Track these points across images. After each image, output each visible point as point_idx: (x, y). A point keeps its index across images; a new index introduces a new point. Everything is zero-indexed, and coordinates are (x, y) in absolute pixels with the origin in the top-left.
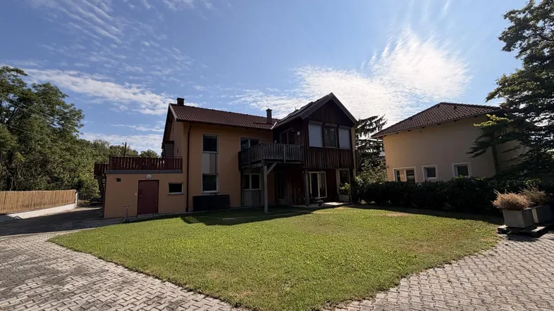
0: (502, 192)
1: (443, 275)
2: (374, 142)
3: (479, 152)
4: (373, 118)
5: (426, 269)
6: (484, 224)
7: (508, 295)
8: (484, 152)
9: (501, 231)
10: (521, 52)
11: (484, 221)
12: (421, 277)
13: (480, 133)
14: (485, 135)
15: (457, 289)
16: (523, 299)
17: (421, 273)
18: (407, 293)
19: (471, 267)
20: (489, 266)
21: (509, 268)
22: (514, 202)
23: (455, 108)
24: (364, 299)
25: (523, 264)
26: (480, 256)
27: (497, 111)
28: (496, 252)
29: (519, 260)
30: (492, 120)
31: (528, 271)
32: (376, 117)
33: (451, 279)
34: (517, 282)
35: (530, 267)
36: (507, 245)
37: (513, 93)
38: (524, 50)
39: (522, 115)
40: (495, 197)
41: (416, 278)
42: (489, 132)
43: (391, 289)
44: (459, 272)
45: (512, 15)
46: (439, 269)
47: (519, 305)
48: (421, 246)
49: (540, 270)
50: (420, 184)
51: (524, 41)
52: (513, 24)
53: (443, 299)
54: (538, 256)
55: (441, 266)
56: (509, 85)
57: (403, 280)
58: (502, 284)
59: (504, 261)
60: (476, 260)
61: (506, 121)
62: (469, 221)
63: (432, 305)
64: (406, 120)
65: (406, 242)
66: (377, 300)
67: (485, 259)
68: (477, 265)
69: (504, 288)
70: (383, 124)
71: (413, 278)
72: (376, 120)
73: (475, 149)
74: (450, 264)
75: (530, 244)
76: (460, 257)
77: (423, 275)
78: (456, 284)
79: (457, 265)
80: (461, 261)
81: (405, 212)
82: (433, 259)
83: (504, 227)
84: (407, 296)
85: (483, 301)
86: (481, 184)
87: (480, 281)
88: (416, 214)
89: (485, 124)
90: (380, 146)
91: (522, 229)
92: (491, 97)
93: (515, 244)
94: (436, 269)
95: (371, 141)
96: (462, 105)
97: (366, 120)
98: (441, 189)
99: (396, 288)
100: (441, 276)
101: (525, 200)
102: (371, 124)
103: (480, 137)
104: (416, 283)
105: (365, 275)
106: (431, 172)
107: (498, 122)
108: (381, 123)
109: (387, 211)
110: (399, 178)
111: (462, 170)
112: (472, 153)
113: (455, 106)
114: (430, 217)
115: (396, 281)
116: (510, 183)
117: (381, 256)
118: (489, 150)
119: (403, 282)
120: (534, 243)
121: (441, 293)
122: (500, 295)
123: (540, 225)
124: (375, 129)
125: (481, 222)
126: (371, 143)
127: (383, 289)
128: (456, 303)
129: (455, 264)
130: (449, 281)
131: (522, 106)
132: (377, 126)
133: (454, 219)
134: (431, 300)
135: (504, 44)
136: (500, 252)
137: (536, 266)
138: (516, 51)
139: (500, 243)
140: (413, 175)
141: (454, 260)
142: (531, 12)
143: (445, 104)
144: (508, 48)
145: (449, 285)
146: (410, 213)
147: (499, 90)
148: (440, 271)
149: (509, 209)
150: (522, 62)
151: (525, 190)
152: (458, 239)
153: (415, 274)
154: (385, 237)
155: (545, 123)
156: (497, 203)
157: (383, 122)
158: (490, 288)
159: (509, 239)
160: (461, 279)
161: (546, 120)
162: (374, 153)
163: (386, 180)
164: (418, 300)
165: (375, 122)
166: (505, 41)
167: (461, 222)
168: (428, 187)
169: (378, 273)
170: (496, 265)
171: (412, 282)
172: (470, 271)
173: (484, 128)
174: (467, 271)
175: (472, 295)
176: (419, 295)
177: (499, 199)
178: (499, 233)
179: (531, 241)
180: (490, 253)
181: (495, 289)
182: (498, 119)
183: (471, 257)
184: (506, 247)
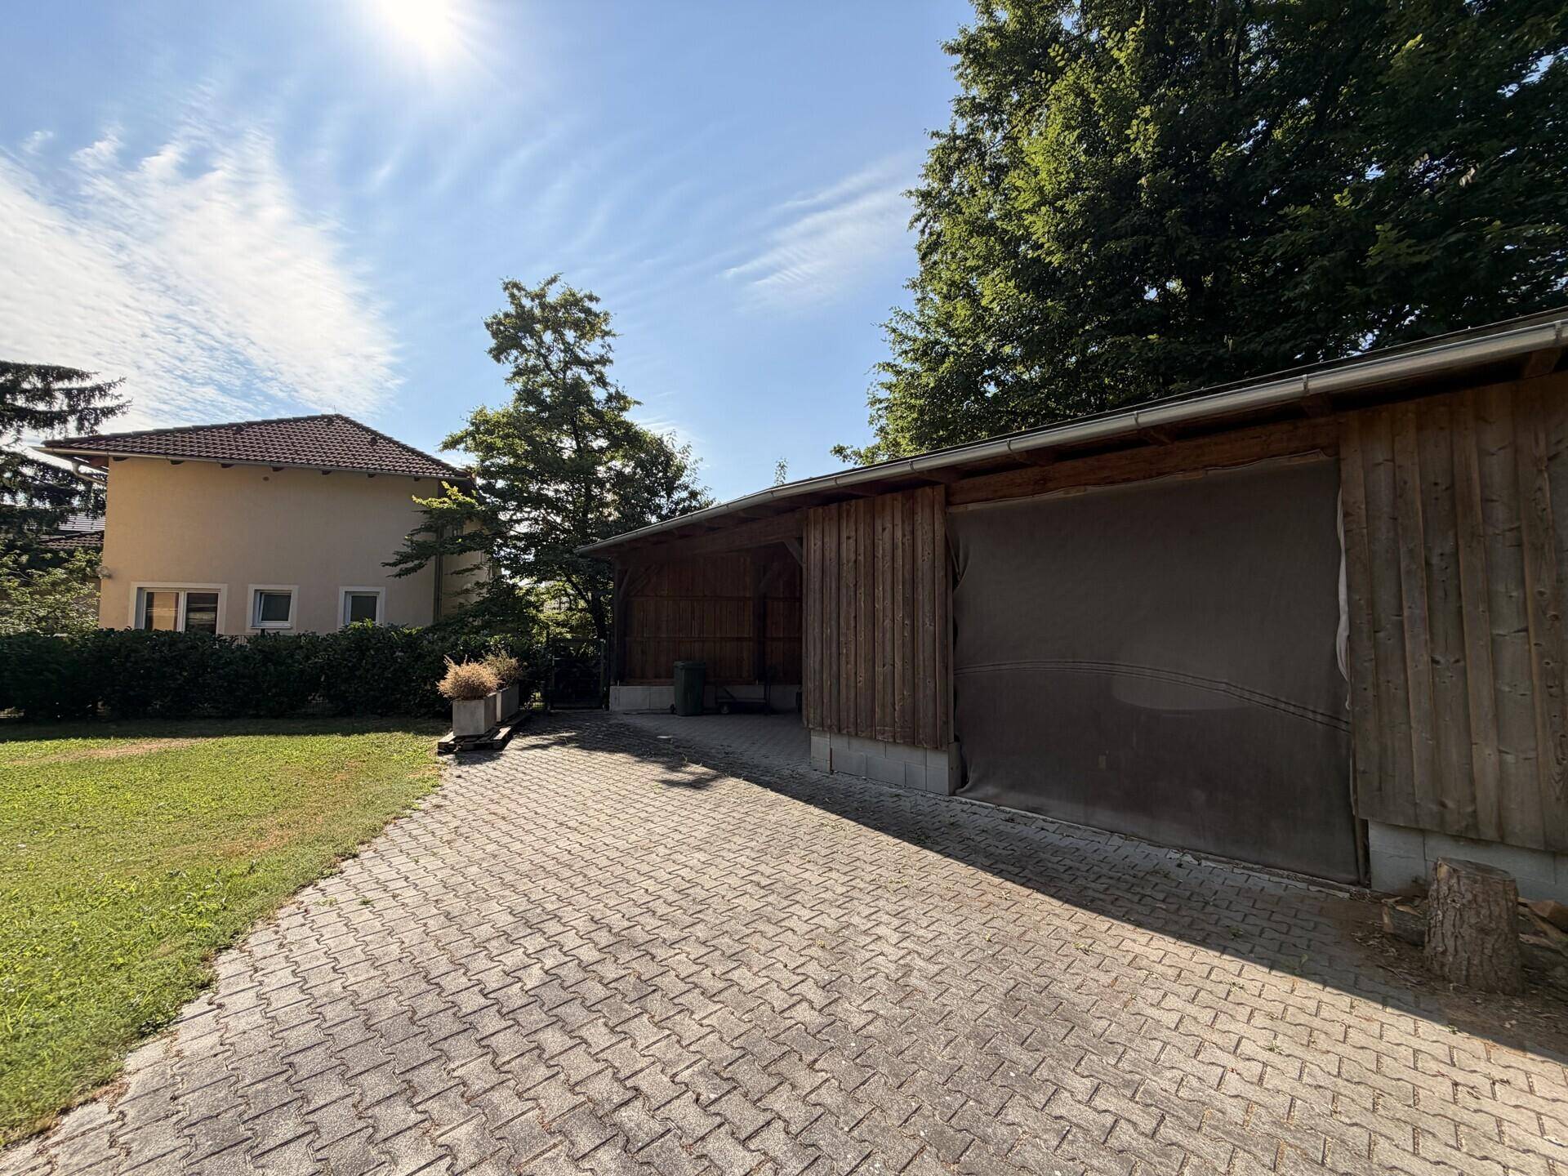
0: (459, 663)
1: (343, 892)
2: (45, 467)
3: (410, 565)
4: (68, 374)
5: (295, 893)
6: (408, 738)
7: (485, 881)
8: (420, 566)
9: (445, 749)
10: (515, 374)
11: (406, 730)
12: (284, 924)
13: (421, 520)
14: (427, 528)
15: (388, 915)
16: (509, 877)
17: (281, 913)
18: (252, 993)
19: (404, 847)
20: (438, 833)
21: (474, 823)
22: (477, 683)
23: (374, 442)
24: (65, 1111)
25: (493, 807)
26: (416, 815)
27: (463, 480)
28: (445, 797)
29: (485, 801)
30: (450, 498)
31: (504, 818)
32: (82, 375)
33: (369, 895)
34: (491, 848)
35: (505, 811)
36: (459, 777)
37: (489, 449)
38: (519, 373)
39: (497, 501)
40: (442, 673)
41: (268, 935)
42: (438, 521)
43: (187, 1011)
44: (381, 870)
45: (515, 291)
46: (330, 881)
47: (507, 893)
48: (261, 832)
49: (520, 811)
50: (242, 641)
51: (521, 355)
52: (512, 310)
53: (363, 957)
54: (511, 785)
55: (329, 869)
56: (490, 432)
57: (224, 957)
58: (471, 863)
59: (462, 813)
60: (412, 826)
61: (473, 506)
62: (373, 736)
63: (337, 987)
64: (219, 427)
65: (204, 833)
66: (133, 1081)
67: (428, 820)
68: (415, 838)
69: (474, 869)
70: (108, 412)
71: (260, 940)
72: (75, 384)
73: (404, 558)
74: (355, 856)
75: (491, 764)
76: (375, 832)
77: (288, 918)
78: (383, 902)
79: (371, 854)
80: (378, 840)
81: (175, 735)
82: (309, 857)
83: (449, 738)
84: (255, 1002)
85: (447, 915)
86: (411, 642)
87: (430, 872)
88: (221, 735)
89: (435, 503)
90: (74, 493)
91: (479, 737)
92: (452, 444)
93: (472, 771)
94: (322, 884)
95: (26, 461)
96: (390, 440)
97: (22, 370)
98: (308, 658)
99: (205, 996)
100: (340, 898)
101: (492, 678)
102: (46, 394)
103: (418, 531)
104: (272, 948)
105: (41, 1015)
106: (274, 605)
107: (460, 504)
108: (98, 403)
109: (90, 742)
110: (149, 620)
111: (363, 605)
112: (395, 564)
113: (375, 438)
114: (265, 739)
115: (202, 975)
116: (466, 641)
117: (110, 913)
118: (431, 563)
119: (227, 966)
120: (499, 762)
121: (352, 942)
122: (473, 888)
123: (503, 724)
124: (61, 417)
125: (399, 734)
126: (28, 471)
127: (146, 1028)
128: (395, 949)
129: (366, 854)
130: (365, 903)
131: (500, 484)
132: (73, 410)
133: (337, 738)
134: (333, 976)
135: (493, 343)
136: (451, 795)
137: (513, 806)
138: (508, 368)
139: (446, 775)
140: (215, 610)
141: (362, 843)
142: (543, 306)
143: (346, 420)
144: (498, 353)
145: (366, 913)
146: (195, 736)
147: (469, 434)
148: (332, 885)
149: (466, 698)
150: (513, 396)
151: (490, 657)
152: (358, 788)
153: (260, 925)
154: (112, 839)
155: (522, 528)
156: (445, 686)
157: (108, 402)
158: (452, 881)
159: (460, 764)
160: (392, 885)
161: (526, 523)
162: (29, 514)
163: (90, 622)
164: (294, 994)
165: (68, 393)
166: (495, 335)
167: (355, 740)
168: (268, 650)
169: (118, 979)
170: (452, 825)
171: (259, 953)
172: (403, 858)
173: (429, 511)
174: (399, 860)
175: (422, 912)
176: (292, 980)
177: (450, 676)
178: (440, 754)
179: (493, 759)
180: (434, 802)
181: (461, 879)
182: (461, 497)
183: (399, 822)
184: (460, 780)
